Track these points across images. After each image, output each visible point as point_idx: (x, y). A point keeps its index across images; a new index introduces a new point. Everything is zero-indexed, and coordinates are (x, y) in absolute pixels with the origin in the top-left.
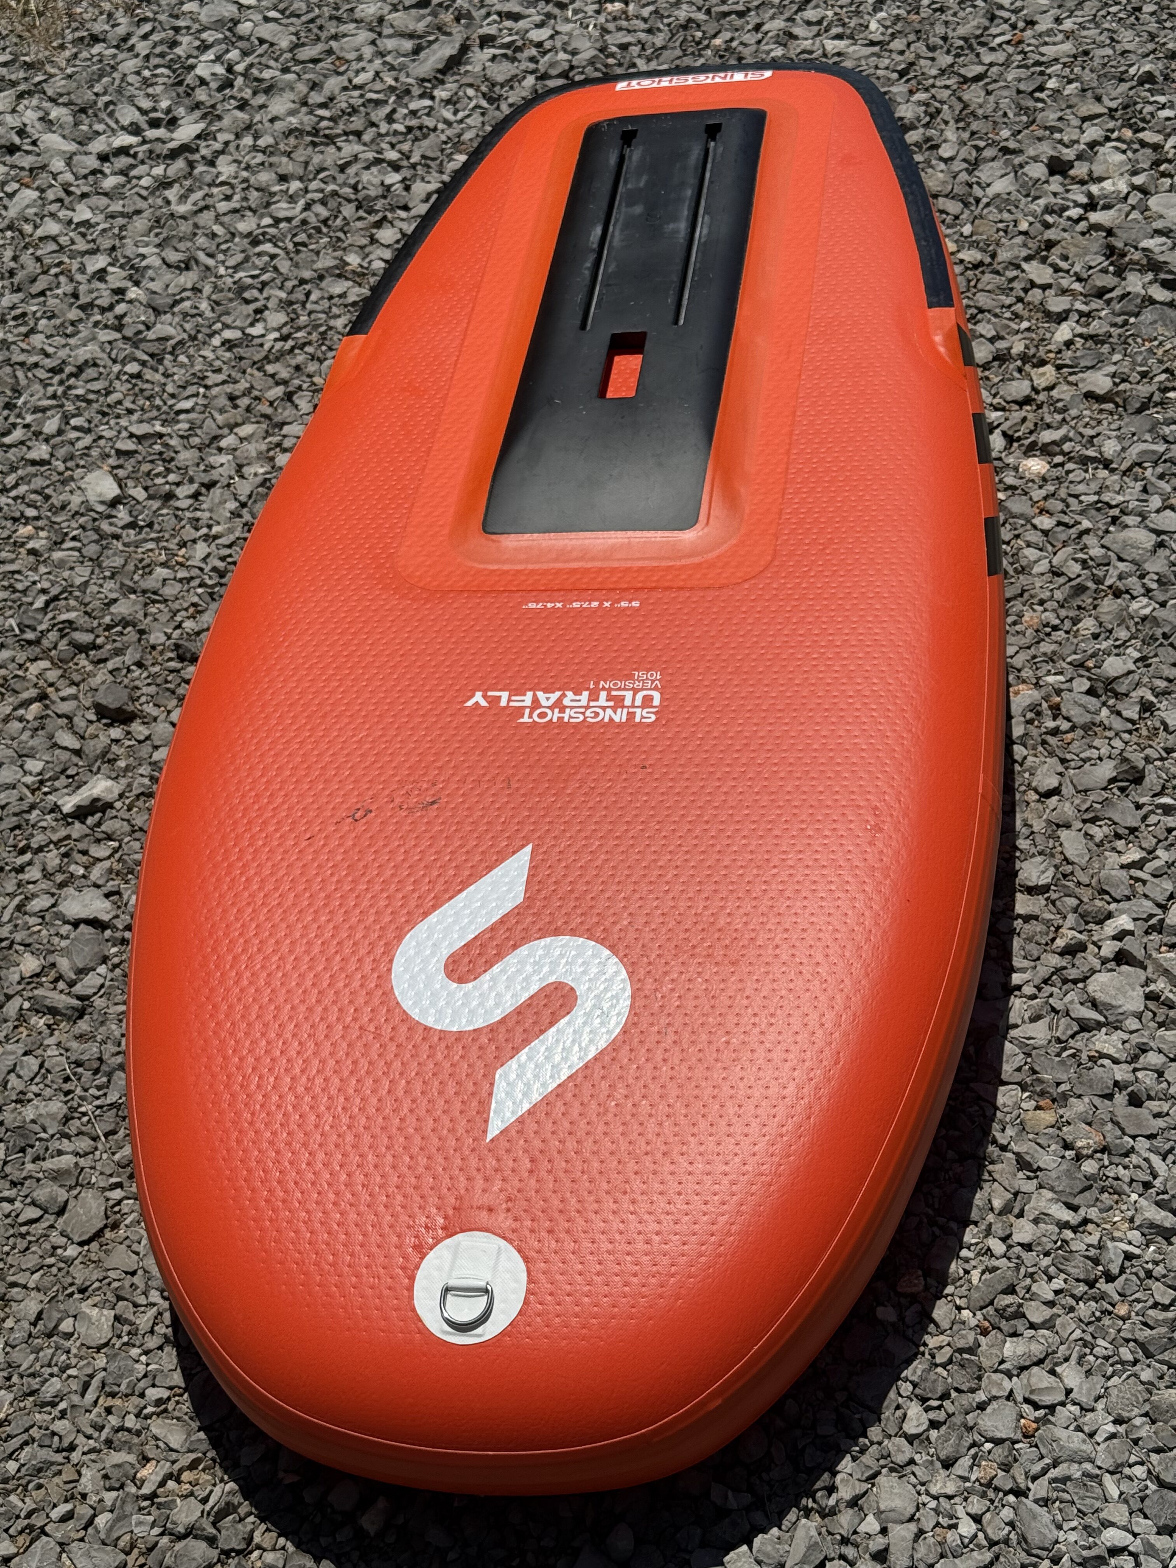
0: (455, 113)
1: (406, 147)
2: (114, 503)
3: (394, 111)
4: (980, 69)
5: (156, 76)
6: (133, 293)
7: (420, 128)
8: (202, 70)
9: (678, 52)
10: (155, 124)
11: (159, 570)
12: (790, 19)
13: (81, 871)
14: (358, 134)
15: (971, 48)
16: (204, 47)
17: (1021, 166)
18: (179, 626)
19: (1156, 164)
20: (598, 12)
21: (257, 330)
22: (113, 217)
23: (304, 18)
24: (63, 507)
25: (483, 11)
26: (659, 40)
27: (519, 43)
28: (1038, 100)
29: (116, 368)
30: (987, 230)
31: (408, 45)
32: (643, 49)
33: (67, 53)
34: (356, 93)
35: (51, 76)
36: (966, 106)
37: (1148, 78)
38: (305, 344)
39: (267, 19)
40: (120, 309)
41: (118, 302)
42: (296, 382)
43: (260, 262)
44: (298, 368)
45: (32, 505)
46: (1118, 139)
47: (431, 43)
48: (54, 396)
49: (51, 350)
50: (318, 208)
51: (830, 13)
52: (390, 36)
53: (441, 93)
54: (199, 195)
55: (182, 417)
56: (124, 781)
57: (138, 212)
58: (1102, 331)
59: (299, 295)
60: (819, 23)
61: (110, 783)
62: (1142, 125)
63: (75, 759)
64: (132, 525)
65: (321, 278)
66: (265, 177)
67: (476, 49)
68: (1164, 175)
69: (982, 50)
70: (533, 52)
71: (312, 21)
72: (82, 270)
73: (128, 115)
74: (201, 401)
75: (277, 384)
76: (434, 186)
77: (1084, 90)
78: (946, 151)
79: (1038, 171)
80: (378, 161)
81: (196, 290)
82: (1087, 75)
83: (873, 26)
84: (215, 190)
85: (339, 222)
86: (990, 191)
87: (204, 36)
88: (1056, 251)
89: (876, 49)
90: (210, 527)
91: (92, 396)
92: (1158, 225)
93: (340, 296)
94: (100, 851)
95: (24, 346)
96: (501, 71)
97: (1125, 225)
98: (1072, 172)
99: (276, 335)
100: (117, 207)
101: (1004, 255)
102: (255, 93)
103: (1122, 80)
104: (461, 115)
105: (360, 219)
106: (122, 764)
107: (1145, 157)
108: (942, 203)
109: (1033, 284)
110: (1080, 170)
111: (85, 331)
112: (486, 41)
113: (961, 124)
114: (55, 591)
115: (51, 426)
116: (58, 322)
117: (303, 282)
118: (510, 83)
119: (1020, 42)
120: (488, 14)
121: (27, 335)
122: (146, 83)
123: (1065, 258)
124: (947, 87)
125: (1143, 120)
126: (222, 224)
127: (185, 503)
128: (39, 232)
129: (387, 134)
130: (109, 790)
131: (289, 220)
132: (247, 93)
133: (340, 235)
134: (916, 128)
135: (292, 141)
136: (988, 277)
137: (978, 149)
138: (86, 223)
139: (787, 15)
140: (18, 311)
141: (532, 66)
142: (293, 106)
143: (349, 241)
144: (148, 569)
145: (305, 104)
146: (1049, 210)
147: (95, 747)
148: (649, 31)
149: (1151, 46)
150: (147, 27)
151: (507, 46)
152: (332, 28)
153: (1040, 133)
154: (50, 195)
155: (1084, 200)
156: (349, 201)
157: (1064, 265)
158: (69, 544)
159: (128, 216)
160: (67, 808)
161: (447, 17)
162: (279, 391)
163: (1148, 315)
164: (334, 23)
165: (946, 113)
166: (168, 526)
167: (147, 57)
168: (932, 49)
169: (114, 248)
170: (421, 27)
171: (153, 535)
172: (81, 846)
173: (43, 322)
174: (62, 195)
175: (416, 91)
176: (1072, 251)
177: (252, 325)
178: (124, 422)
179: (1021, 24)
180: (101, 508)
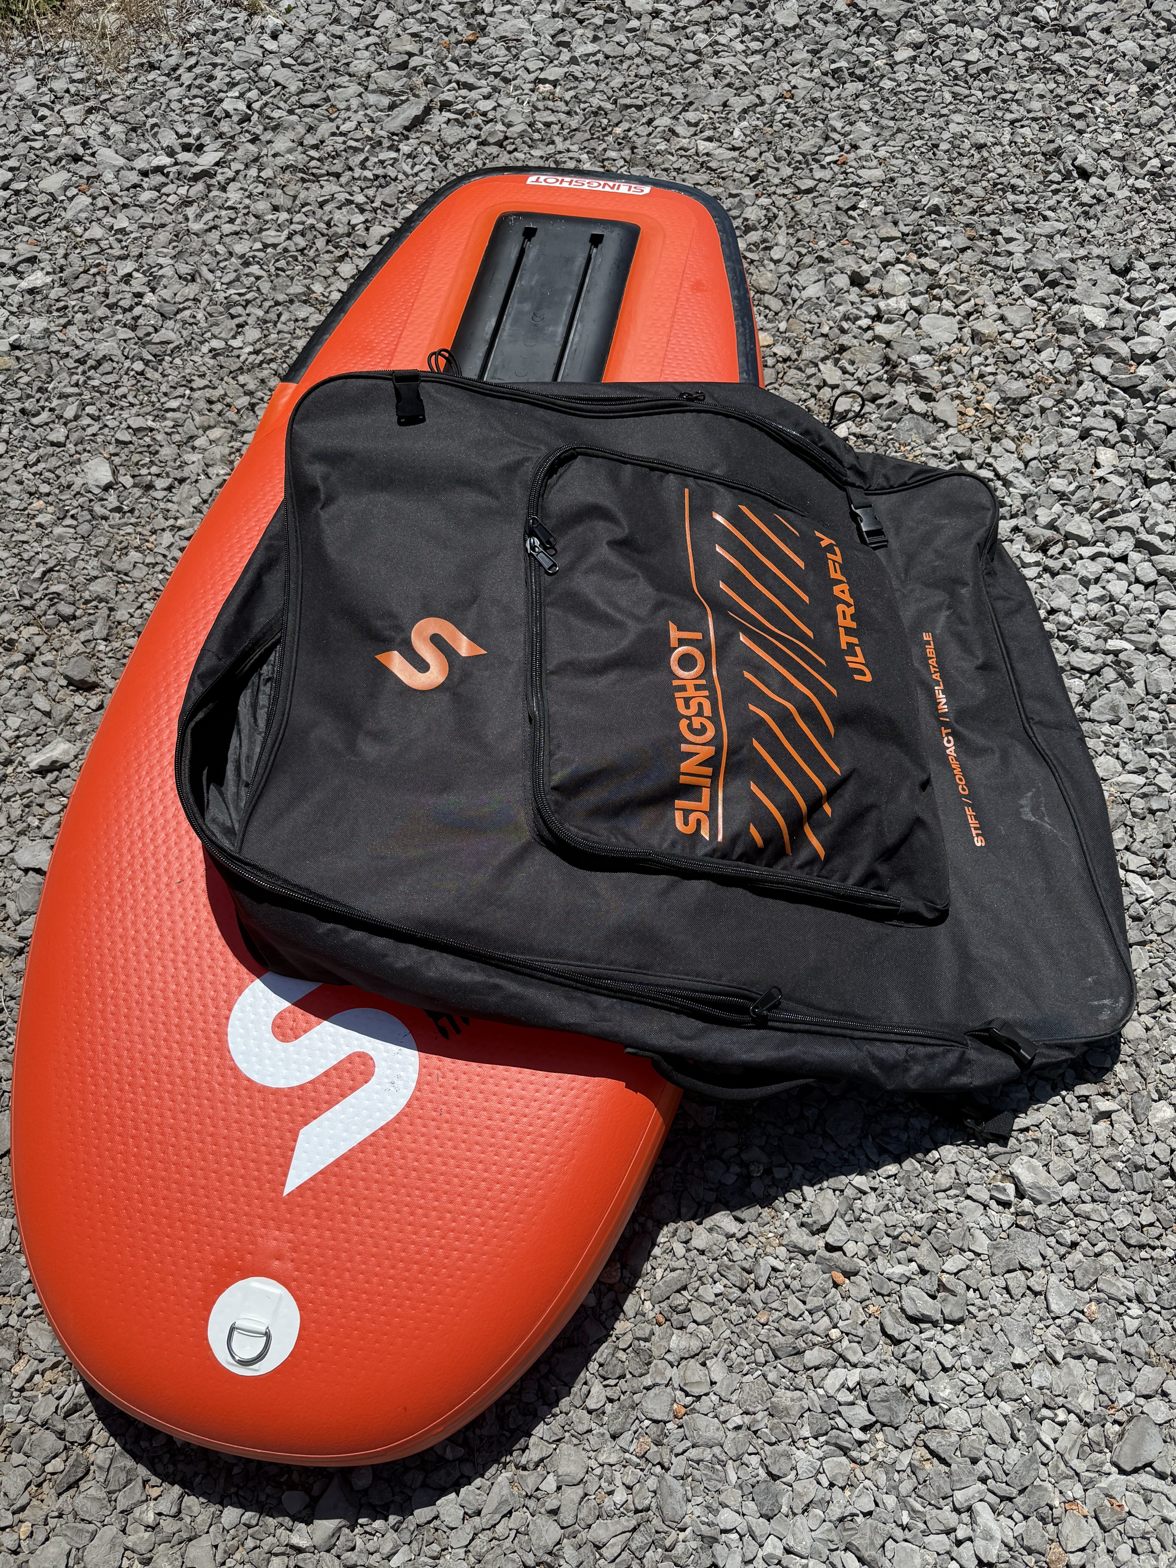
0: (413, 167)
1: (371, 192)
2: (107, 488)
3: (367, 159)
4: (810, 183)
5: (193, 105)
6: (149, 298)
7: (385, 177)
8: (227, 105)
9: (587, 135)
10: (186, 148)
11: (133, 553)
12: (675, 118)
13: (36, 823)
14: (338, 176)
15: (807, 162)
16: (232, 85)
17: (831, 275)
18: (140, 607)
19: (932, 287)
20: (533, 91)
21: (236, 343)
22: (144, 228)
23: (311, 67)
24: (69, 487)
25: (446, 78)
26: (574, 122)
27: (469, 111)
28: (851, 217)
29: (127, 364)
30: (798, 329)
31: (386, 101)
32: (562, 128)
33: (130, 77)
34: (341, 139)
35: (115, 96)
36: (797, 214)
37: (936, 210)
38: (272, 360)
39: (284, 65)
40: (138, 310)
41: (137, 304)
42: (260, 394)
43: (248, 281)
44: (263, 381)
45: (46, 481)
46: (906, 263)
47: (403, 102)
48: (77, 385)
49: (80, 342)
50: (298, 239)
51: (706, 117)
52: (374, 92)
53: (405, 148)
54: (210, 215)
55: (169, 415)
56: (79, 744)
57: (163, 226)
58: (870, 433)
59: (273, 316)
60: (696, 125)
61: (68, 745)
62: (926, 251)
63: (45, 720)
64: (118, 510)
65: (291, 302)
66: (262, 206)
67: (437, 112)
68: (935, 298)
69: (815, 166)
70: (479, 120)
71: (317, 70)
72: (114, 272)
73: (168, 138)
74: (186, 402)
75: (246, 394)
76: (388, 230)
77: (886, 214)
78: (776, 254)
79: (842, 281)
80: (349, 202)
81: (196, 300)
82: (890, 200)
83: (737, 133)
84: (223, 213)
85: (312, 253)
86: (805, 294)
87: (234, 74)
88: (847, 355)
89: (736, 154)
90: (176, 519)
91: (104, 389)
92: (925, 343)
93: (304, 320)
94: (53, 806)
95: (61, 336)
96: (452, 134)
97: (901, 340)
98: (867, 286)
99: (250, 349)
100: (147, 219)
101: (807, 354)
102: (265, 129)
103: (915, 209)
104: (417, 168)
105: (328, 252)
106: (79, 729)
107: (924, 280)
108: (768, 299)
109: (825, 383)
110: (873, 285)
111: (108, 326)
112: (445, 105)
113: (791, 231)
114: (52, 563)
115: (69, 413)
116: (89, 317)
117: (277, 303)
118: (459, 144)
119: (844, 163)
120: (450, 82)
121: (65, 327)
122: (185, 110)
123: (852, 363)
124: (784, 195)
125: (926, 247)
126: (224, 244)
127: (159, 495)
128: (87, 235)
129: (359, 179)
130: (66, 752)
131: (275, 246)
132: (259, 130)
133: (312, 264)
134: (756, 229)
135: (287, 176)
136: (792, 372)
137: (800, 254)
138: (122, 231)
139: (674, 113)
140: (62, 304)
141: (476, 132)
142: (292, 144)
143: (316, 272)
144: (124, 551)
145: (301, 144)
146: (846, 318)
147: (60, 711)
148: (568, 113)
149: (941, 180)
150: (192, 61)
151: (460, 112)
152: (331, 79)
153: (849, 247)
154: (100, 203)
155: (873, 312)
156: (323, 235)
157: (850, 368)
158: (68, 521)
159: (156, 228)
160: (33, 766)
161: (418, 80)
162: (244, 401)
163: (908, 422)
164: (333, 74)
165: (781, 220)
166: (145, 514)
167: (189, 87)
168: (778, 159)
169: (140, 255)
170: (397, 86)
171: (133, 520)
172: (39, 800)
173: (79, 315)
174: (109, 203)
175: (386, 143)
176: (858, 357)
177: (234, 337)
178: (125, 414)
179: (847, 147)
180: (96, 491)
